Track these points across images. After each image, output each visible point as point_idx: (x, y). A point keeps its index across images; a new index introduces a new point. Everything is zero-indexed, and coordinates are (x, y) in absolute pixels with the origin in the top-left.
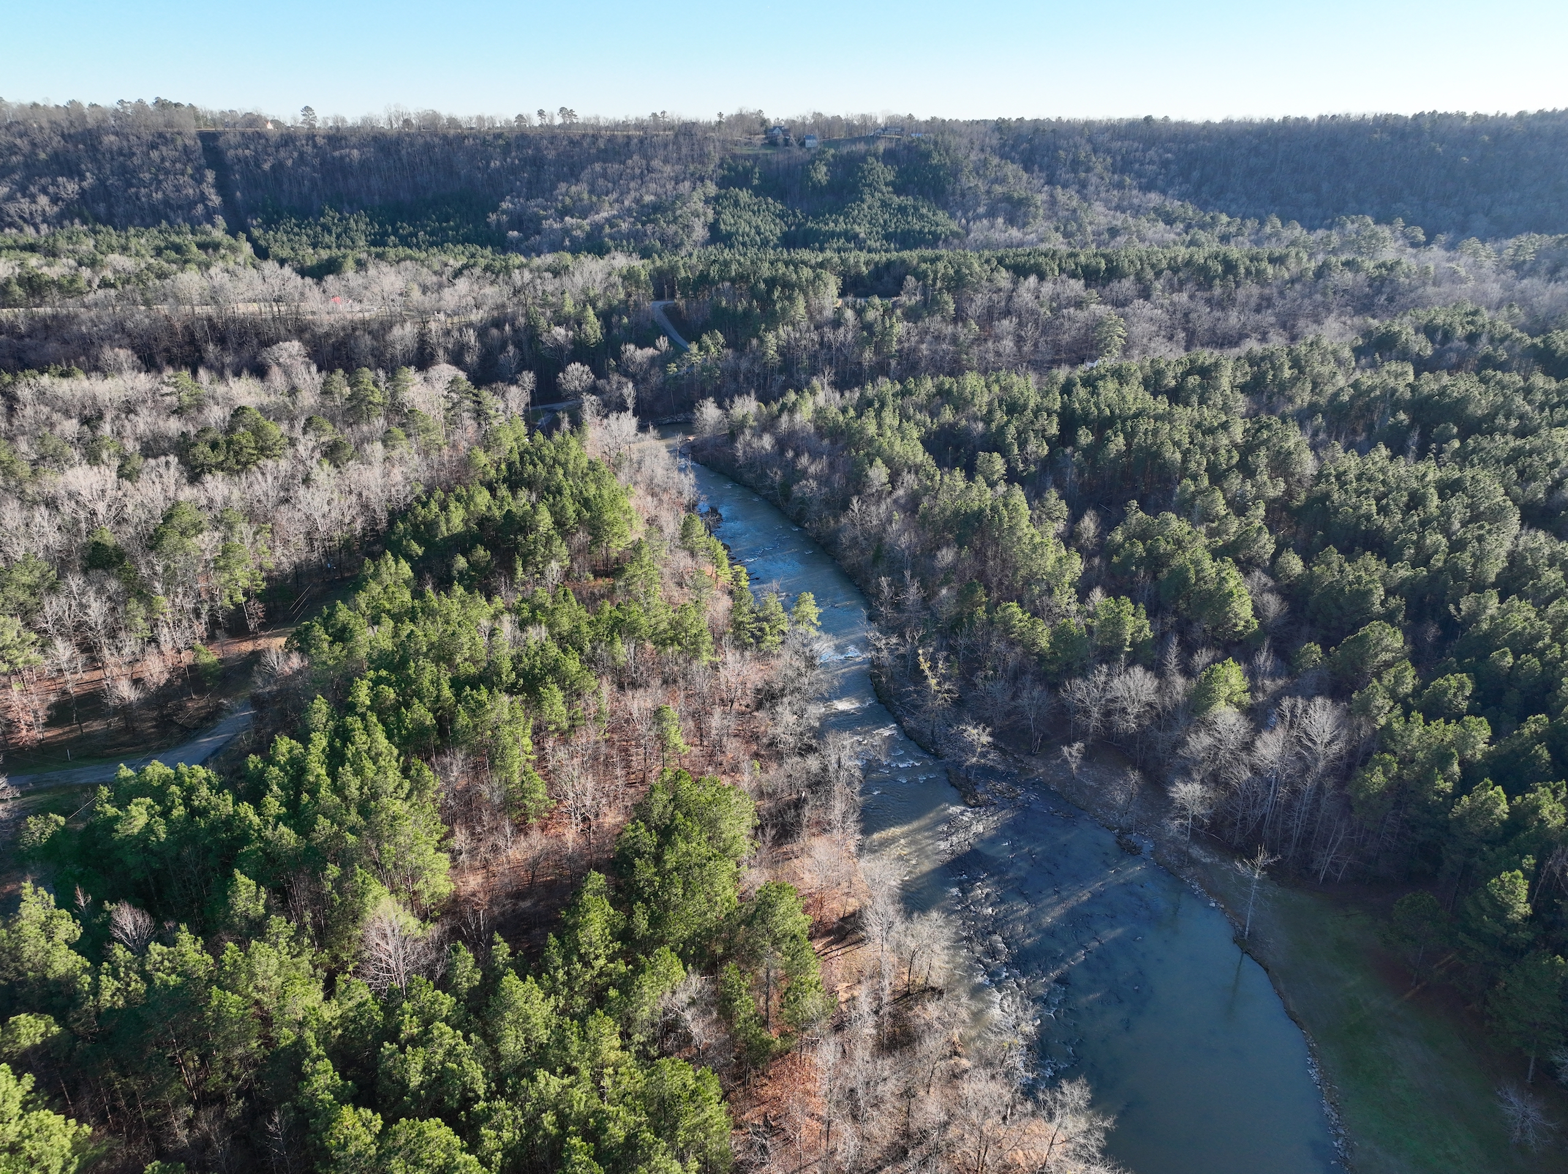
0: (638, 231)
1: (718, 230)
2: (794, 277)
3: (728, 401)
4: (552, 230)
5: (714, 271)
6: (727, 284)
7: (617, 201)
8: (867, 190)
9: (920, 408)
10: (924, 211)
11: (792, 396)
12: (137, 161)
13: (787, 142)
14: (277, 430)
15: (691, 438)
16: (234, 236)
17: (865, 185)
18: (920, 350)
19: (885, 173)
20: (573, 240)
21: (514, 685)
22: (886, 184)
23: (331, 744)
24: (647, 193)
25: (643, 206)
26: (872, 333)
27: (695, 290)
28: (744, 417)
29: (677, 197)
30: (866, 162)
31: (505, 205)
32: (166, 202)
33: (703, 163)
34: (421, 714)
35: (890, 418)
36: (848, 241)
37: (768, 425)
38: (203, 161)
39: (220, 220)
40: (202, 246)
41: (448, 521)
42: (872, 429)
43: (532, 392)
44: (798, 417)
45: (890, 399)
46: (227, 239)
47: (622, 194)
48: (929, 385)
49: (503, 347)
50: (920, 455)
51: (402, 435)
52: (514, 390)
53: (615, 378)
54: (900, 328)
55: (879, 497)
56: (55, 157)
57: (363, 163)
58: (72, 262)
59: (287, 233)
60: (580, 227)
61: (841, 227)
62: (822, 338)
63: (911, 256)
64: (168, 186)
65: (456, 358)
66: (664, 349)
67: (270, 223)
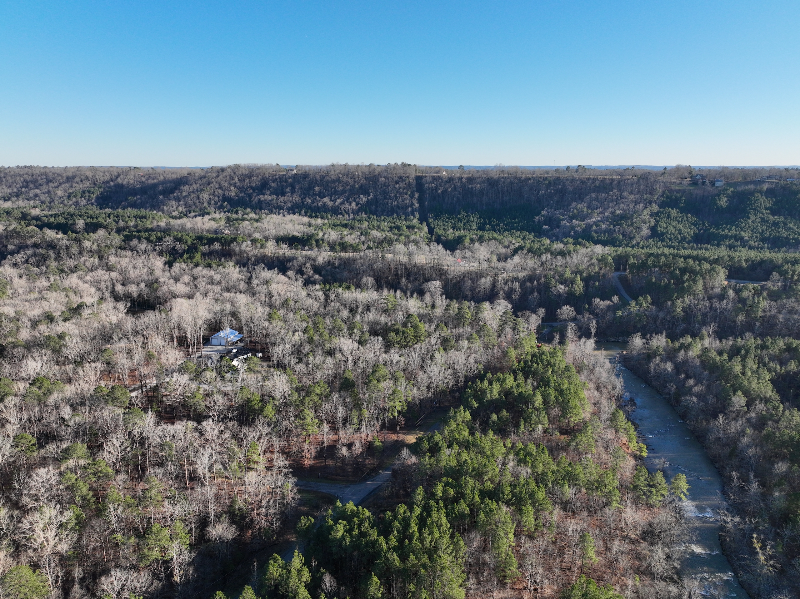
0: (610, 229)
1: (657, 231)
2: (698, 268)
3: (649, 335)
4: (565, 226)
5: (650, 261)
6: (657, 269)
7: (601, 212)
8: (752, 212)
9: (772, 358)
10: (791, 225)
11: (689, 339)
12: (390, 189)
13: (704, 183)
14: (424, 327)
15: (625, 352)
16: (421, 223)
17: (751, 209)
18: (778, 319)
19: (765, 202)
20: (575, 232)
21: (510, 500)
22: (766, 209)
23: (421, 514)
24: (619, 209)
25: (615, 216)
26: (745, 305)
27: (638, 270)
28: (657, 348)
29: (635, 212)
30: (754, 196)
31: (543, 213)
32: (398, 206)
33: (651, 194)
34: (463, 507)
35: (752, 364)
36: (736, 241)
37: (670, 355)
38: (415, 189)
39: (417, 214)
40: (408, 227)
41: (491, 391)
42: (738, 369)
43: (543, 318)
44: (690, 353)
45: (753, 349)
46: (418, 225)
47: (605, 209)
48: (781, 343)
49: (532, 293)
50: (769, 391)
51: (477, 338)
52: (534, 317)
53: (587, 315)
54: (765, 304)
55: (738, 415)
56: (361, 187)
57: (481, 190)
58: (359, 233)
59: (443, 221)
60: (579, 226)
61: (733, 232)
62: (712, 305)
63: (777, 256)
64: (400, 199)
65: (508, 297)
66: (615, 302)
67: (436, 217)
